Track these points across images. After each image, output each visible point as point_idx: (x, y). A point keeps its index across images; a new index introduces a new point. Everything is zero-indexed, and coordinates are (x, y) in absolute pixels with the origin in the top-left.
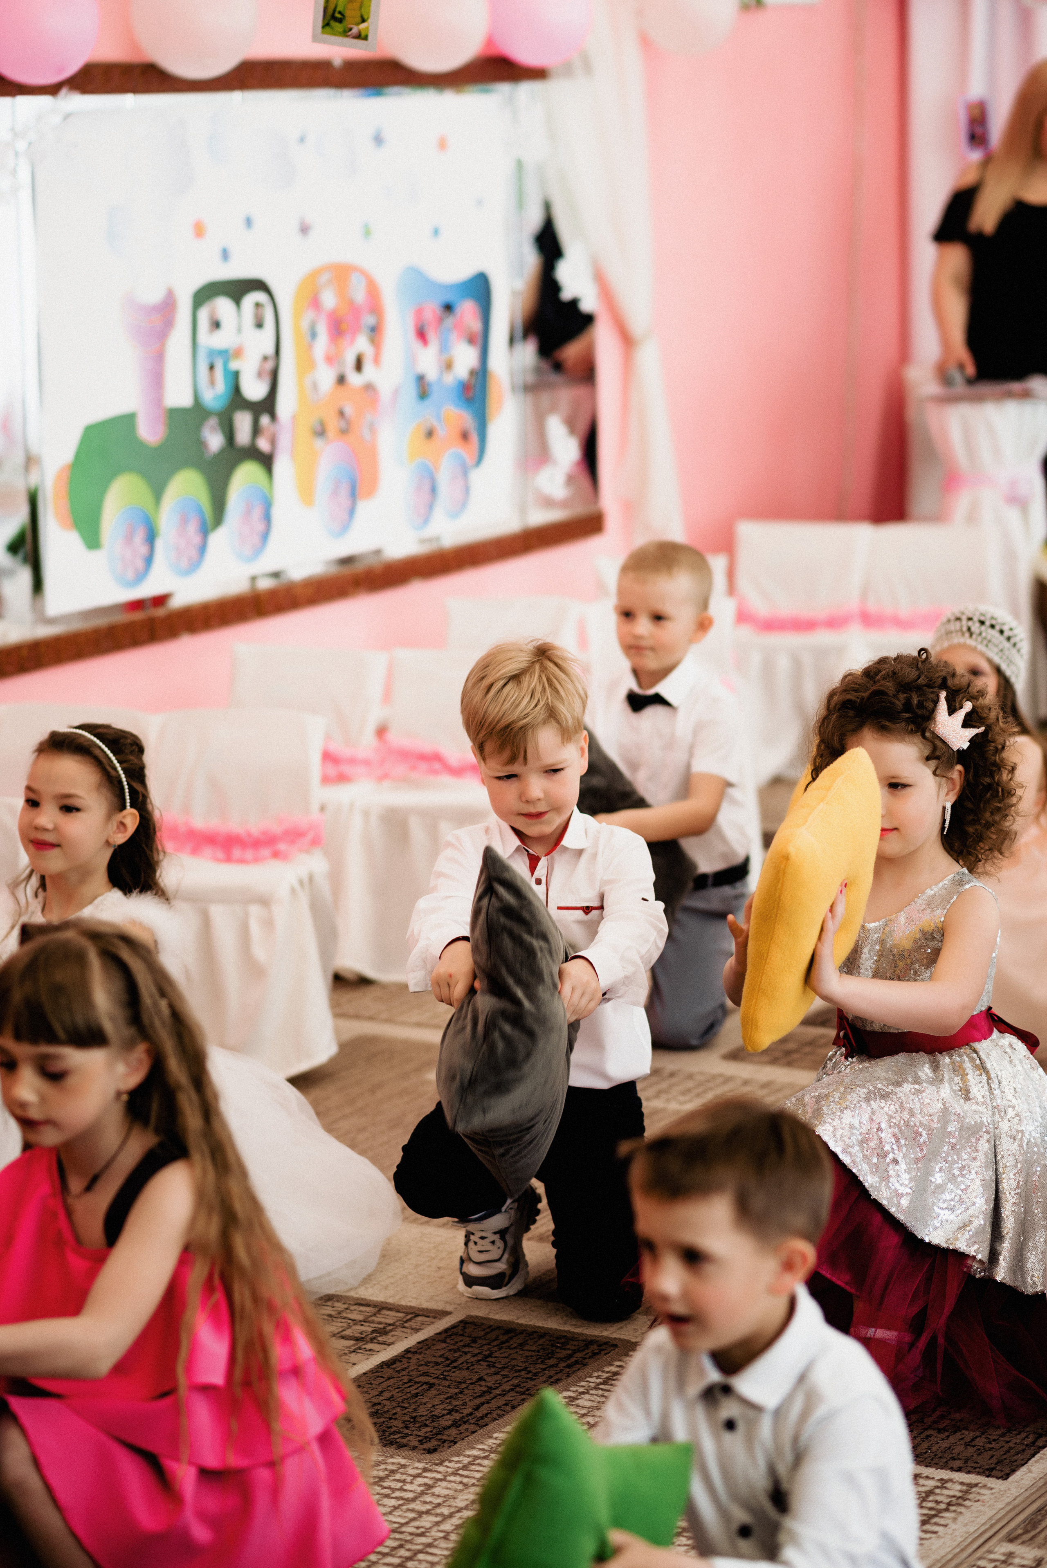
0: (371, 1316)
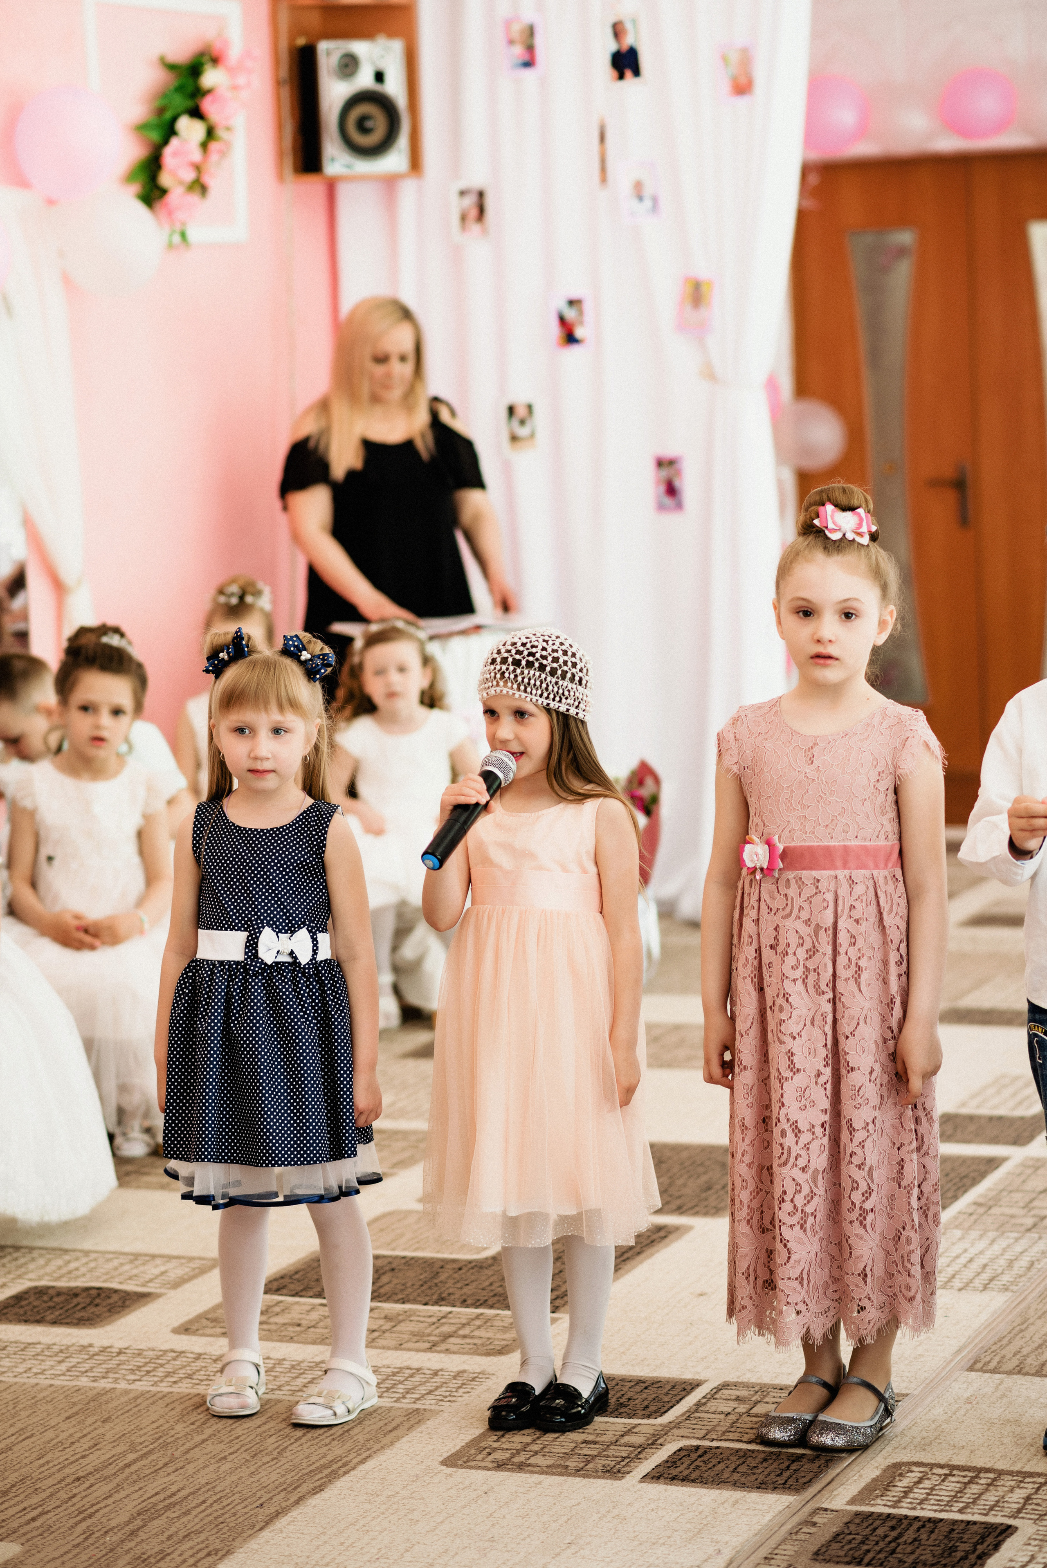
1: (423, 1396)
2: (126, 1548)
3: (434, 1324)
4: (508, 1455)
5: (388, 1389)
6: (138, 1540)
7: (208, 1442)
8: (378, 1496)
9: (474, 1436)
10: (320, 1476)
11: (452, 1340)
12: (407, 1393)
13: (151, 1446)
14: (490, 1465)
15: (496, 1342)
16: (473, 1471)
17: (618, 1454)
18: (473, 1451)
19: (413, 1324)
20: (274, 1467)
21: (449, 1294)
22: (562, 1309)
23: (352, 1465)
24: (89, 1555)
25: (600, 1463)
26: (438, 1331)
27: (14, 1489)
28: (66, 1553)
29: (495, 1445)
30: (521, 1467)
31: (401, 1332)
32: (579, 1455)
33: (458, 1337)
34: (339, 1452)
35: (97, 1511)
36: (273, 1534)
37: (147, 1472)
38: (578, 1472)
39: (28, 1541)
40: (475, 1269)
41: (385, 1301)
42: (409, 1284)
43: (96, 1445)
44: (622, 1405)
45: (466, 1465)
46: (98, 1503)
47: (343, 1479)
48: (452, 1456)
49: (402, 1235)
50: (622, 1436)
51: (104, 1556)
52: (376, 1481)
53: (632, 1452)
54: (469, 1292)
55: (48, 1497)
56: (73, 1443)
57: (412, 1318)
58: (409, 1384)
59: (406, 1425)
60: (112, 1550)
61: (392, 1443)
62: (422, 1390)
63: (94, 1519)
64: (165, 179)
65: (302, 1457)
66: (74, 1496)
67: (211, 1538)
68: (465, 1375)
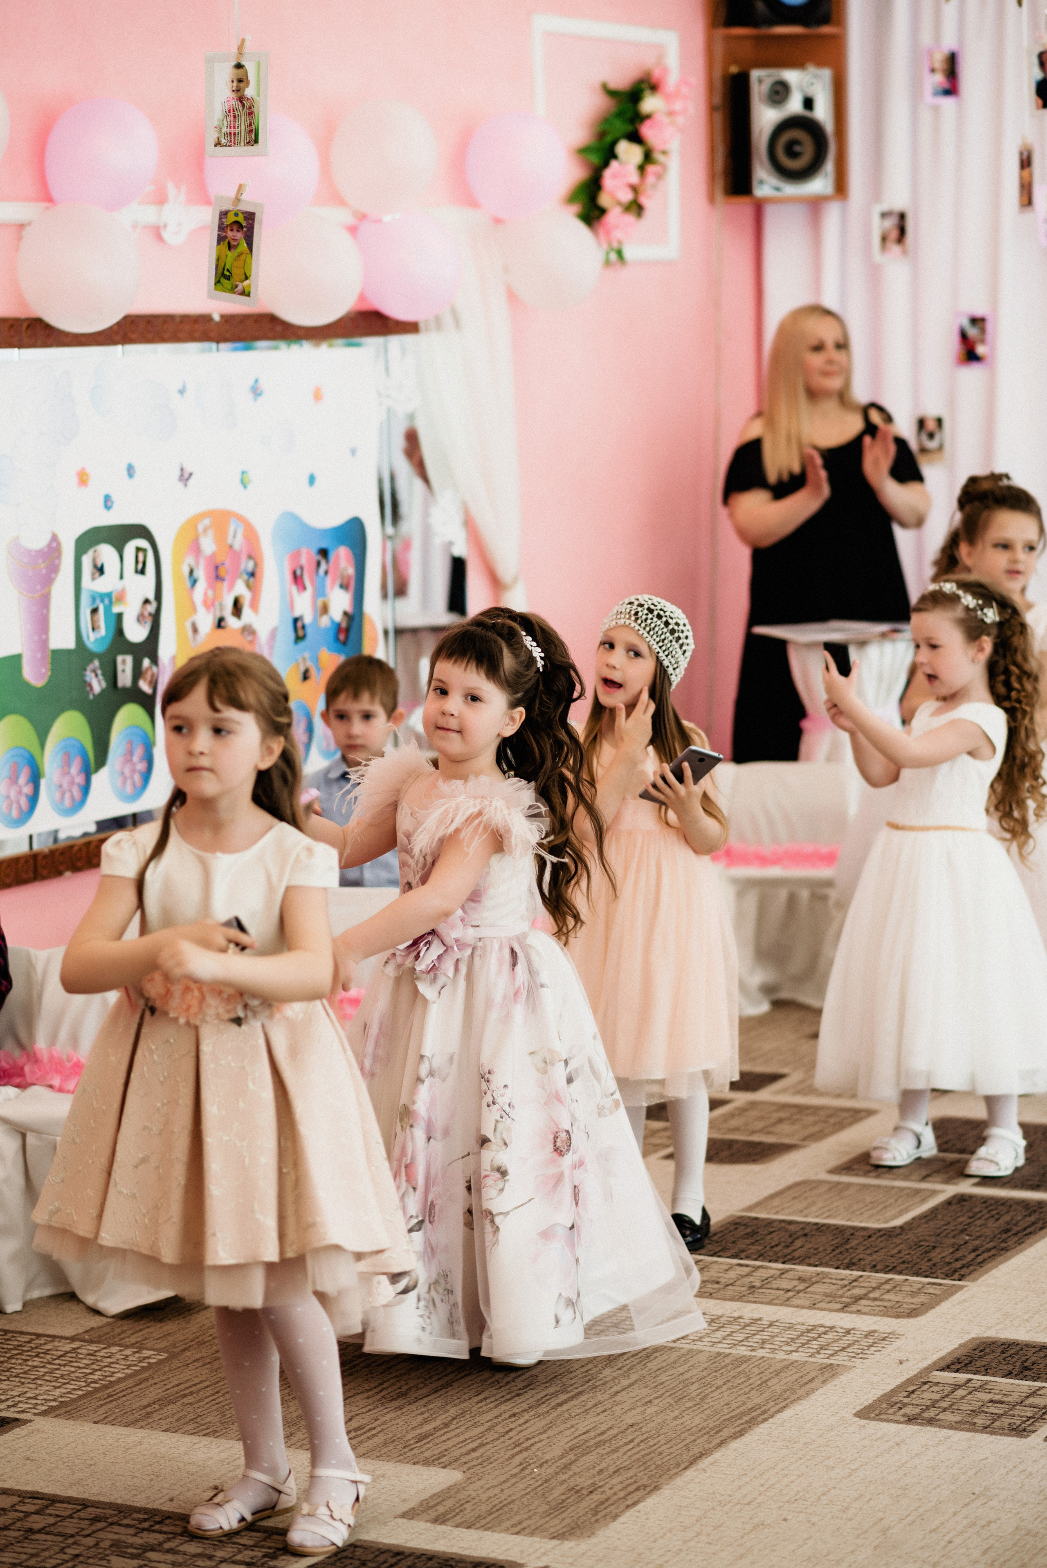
0: (261, 1541)
1: (836, 1352)
2: (560, 1480)
3: (846, 1286)
4: (918, 1410)
5: (803, 1345)
6: (571, 1473)
7: (634, 1386)
8: (795, 1442)
9: (885, 1392)
10: (739, 1422)
11: (863, 1302)
12: (821, 1349)
13: (581, 1388)
14: (902, 1419)
15: (905, 1306)
16: (885, 1424)
17: (1023, 1414)
18: (884, 1406)
19: (826, 1286)
20: (697, 1412)
21: (860, 1260)
22: (967, 1278)
23: (770, 1413)
24: (526, 1485)
25: (1006, 1421)
26: (849, 1293)
27: (455, 1421)
28: (504, 1482)
29: (906, 1400)
30: (931, 1422)
31: (814, 1293)
32: (986, 1413)
33: (868, 1299)
34: (758, 1401)
35: (532, 1445)
36: (697, 1473)
37: (578, 1411)
38: (985, 1429)
39: (469, 1469)
40: (885, 1237)
41: (799, 1264)
42: (821, 1249)
43: (529, 1385)
44: (1027, 1369)
45: (877, 1418)
46: (533, 1437)
47: (762, 1426)
48: (865, 1408)
49: (814, 1203)
50: (1028, 1397)
51: (539, 1486)
52: (793, 1429)
53: (1036, 1413)
54: (879, 1259)
55: (486, 1431)
56: (508, 1383)
57: (824, 1280)
58: (822, 1341)
59: (821, 1378)
60: (546, 1481)
61: (808, 1394)
62: (835, 1347)
63: (530, 1452)
64: (604, 200)
65: (722, 1404)
66: (511, 1430)
67: (640, 1474)
68: (876, 1334)
